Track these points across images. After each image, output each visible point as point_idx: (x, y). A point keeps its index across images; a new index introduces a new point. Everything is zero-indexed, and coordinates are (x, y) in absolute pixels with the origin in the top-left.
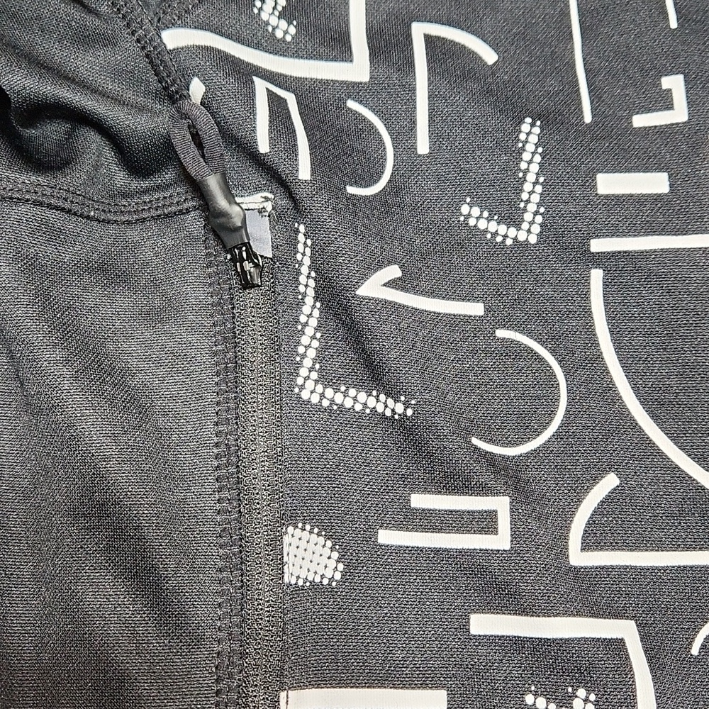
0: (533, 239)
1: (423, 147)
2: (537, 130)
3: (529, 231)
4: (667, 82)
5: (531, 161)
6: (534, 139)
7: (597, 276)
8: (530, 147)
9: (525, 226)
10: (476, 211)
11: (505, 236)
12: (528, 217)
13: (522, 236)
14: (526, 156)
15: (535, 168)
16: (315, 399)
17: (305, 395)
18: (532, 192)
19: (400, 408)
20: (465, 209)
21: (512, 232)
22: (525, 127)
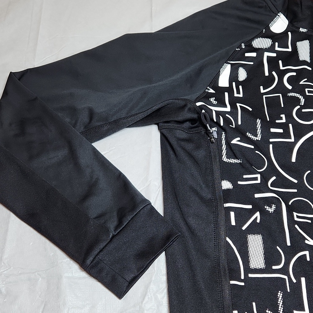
0: (260, 139)
1: (240, 123)
2: (260, 121)
3: (259, 138)
4: (282, 116)
5: (259, 126)
6: (259, 122)
7: (271, 146)
8: (259, 124)
9: (258, 137)
10: (249, 134)
11: (255, 139)
12: (259, 135)
13: (258, 139)
14: (258, 125)
15: (260, 127)
16: (226, 161)
17: (224, 160)
18: (259, 131)
19: (240, 161)
20: (247, 134)
21: (256, 138)
22: (258, 120)
